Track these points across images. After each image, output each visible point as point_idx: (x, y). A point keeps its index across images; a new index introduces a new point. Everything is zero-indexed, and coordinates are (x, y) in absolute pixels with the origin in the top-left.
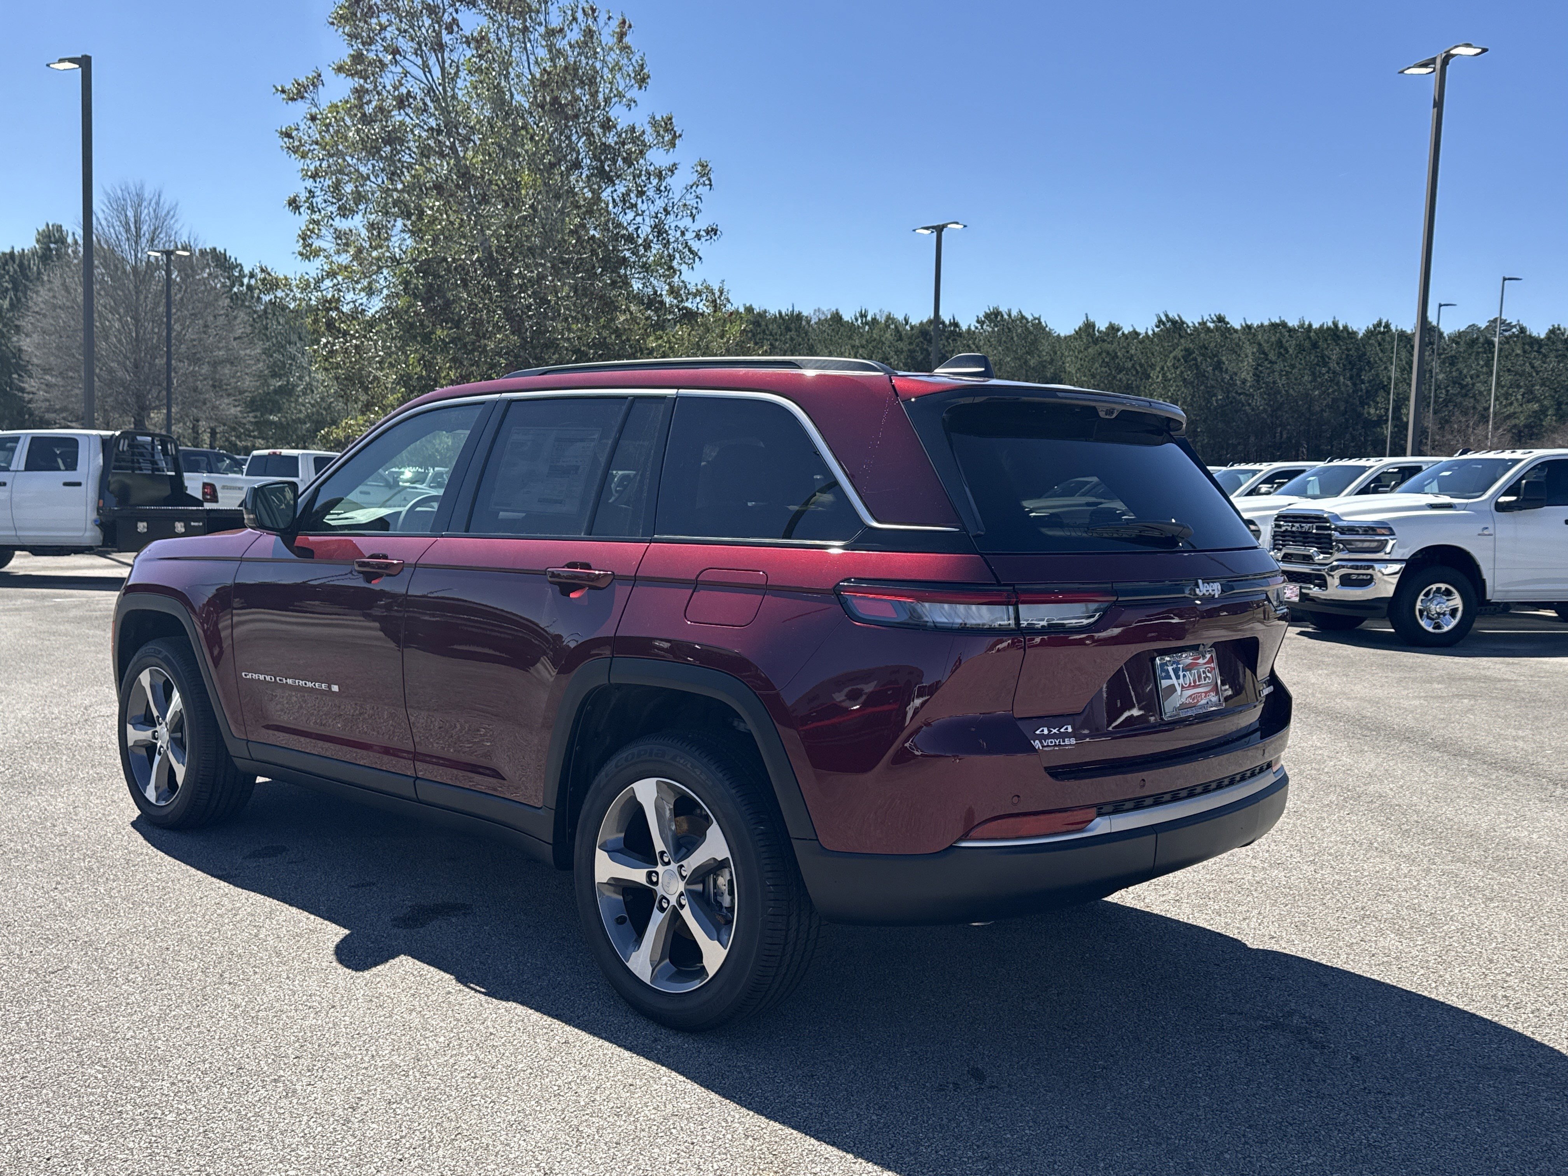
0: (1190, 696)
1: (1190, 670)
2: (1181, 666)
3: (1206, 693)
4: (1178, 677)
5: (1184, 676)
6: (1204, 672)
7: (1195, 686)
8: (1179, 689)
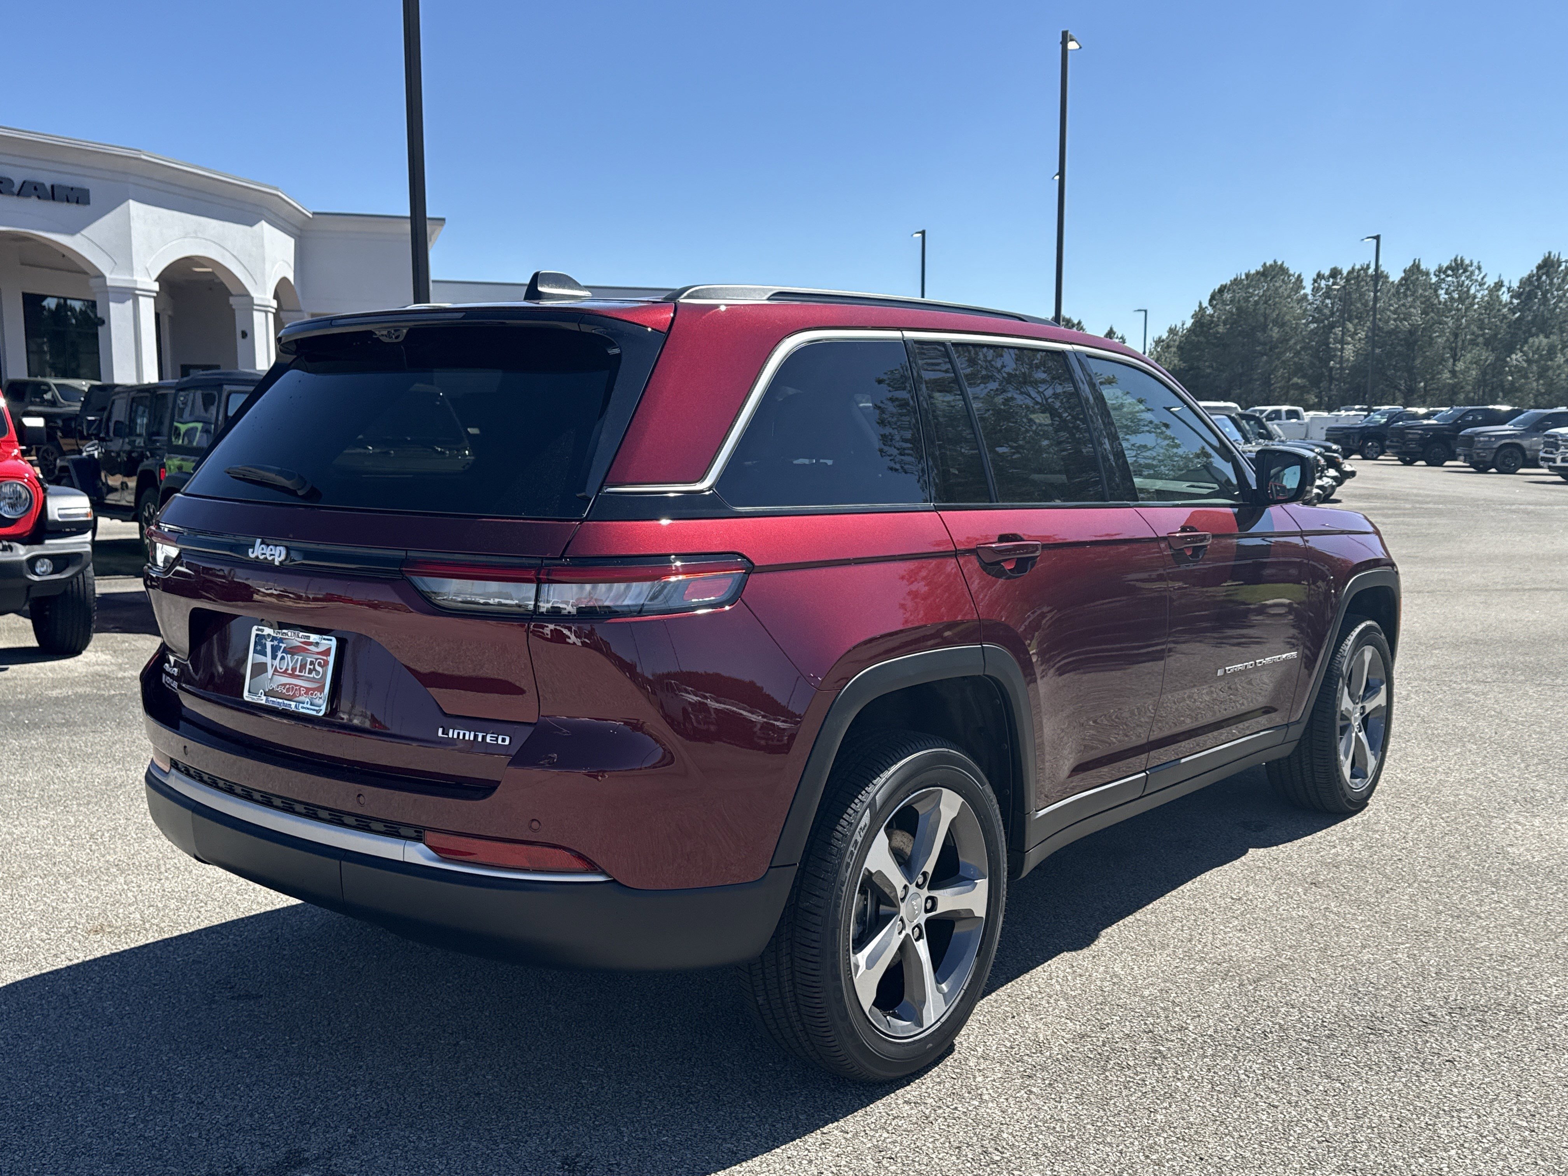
0: (285, 685)
1: (293, 654)
2: (283, 646)
3: (308, 689)
4: (274, 657)
5: (283, 658)
6: (312, 663)
7: (292, 676)
8: (270, 671)
